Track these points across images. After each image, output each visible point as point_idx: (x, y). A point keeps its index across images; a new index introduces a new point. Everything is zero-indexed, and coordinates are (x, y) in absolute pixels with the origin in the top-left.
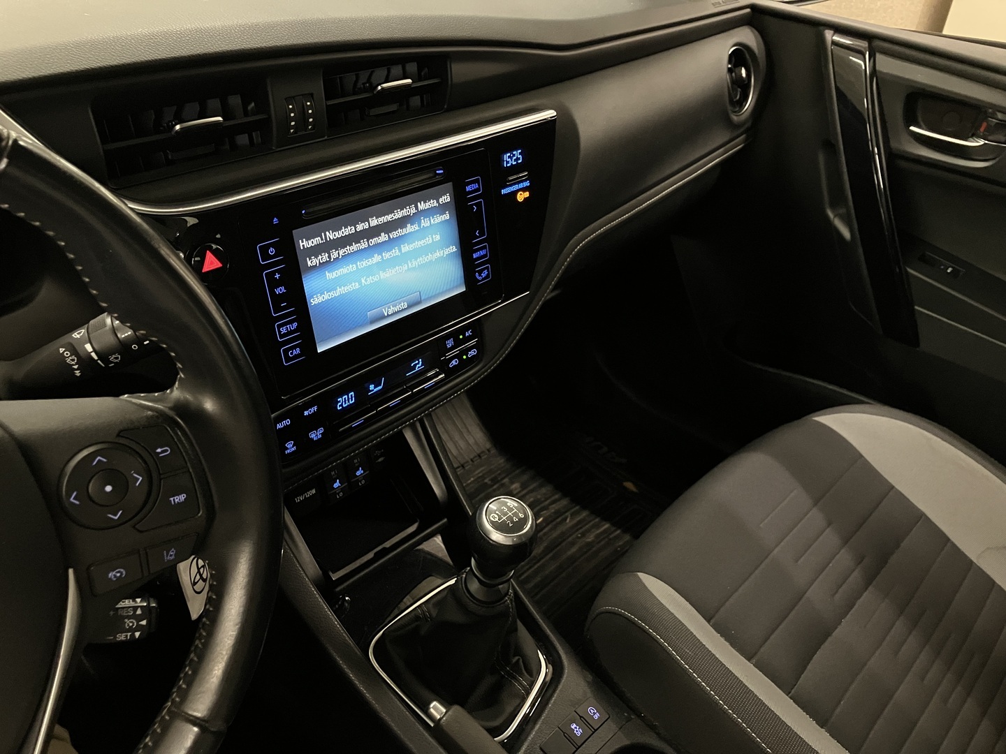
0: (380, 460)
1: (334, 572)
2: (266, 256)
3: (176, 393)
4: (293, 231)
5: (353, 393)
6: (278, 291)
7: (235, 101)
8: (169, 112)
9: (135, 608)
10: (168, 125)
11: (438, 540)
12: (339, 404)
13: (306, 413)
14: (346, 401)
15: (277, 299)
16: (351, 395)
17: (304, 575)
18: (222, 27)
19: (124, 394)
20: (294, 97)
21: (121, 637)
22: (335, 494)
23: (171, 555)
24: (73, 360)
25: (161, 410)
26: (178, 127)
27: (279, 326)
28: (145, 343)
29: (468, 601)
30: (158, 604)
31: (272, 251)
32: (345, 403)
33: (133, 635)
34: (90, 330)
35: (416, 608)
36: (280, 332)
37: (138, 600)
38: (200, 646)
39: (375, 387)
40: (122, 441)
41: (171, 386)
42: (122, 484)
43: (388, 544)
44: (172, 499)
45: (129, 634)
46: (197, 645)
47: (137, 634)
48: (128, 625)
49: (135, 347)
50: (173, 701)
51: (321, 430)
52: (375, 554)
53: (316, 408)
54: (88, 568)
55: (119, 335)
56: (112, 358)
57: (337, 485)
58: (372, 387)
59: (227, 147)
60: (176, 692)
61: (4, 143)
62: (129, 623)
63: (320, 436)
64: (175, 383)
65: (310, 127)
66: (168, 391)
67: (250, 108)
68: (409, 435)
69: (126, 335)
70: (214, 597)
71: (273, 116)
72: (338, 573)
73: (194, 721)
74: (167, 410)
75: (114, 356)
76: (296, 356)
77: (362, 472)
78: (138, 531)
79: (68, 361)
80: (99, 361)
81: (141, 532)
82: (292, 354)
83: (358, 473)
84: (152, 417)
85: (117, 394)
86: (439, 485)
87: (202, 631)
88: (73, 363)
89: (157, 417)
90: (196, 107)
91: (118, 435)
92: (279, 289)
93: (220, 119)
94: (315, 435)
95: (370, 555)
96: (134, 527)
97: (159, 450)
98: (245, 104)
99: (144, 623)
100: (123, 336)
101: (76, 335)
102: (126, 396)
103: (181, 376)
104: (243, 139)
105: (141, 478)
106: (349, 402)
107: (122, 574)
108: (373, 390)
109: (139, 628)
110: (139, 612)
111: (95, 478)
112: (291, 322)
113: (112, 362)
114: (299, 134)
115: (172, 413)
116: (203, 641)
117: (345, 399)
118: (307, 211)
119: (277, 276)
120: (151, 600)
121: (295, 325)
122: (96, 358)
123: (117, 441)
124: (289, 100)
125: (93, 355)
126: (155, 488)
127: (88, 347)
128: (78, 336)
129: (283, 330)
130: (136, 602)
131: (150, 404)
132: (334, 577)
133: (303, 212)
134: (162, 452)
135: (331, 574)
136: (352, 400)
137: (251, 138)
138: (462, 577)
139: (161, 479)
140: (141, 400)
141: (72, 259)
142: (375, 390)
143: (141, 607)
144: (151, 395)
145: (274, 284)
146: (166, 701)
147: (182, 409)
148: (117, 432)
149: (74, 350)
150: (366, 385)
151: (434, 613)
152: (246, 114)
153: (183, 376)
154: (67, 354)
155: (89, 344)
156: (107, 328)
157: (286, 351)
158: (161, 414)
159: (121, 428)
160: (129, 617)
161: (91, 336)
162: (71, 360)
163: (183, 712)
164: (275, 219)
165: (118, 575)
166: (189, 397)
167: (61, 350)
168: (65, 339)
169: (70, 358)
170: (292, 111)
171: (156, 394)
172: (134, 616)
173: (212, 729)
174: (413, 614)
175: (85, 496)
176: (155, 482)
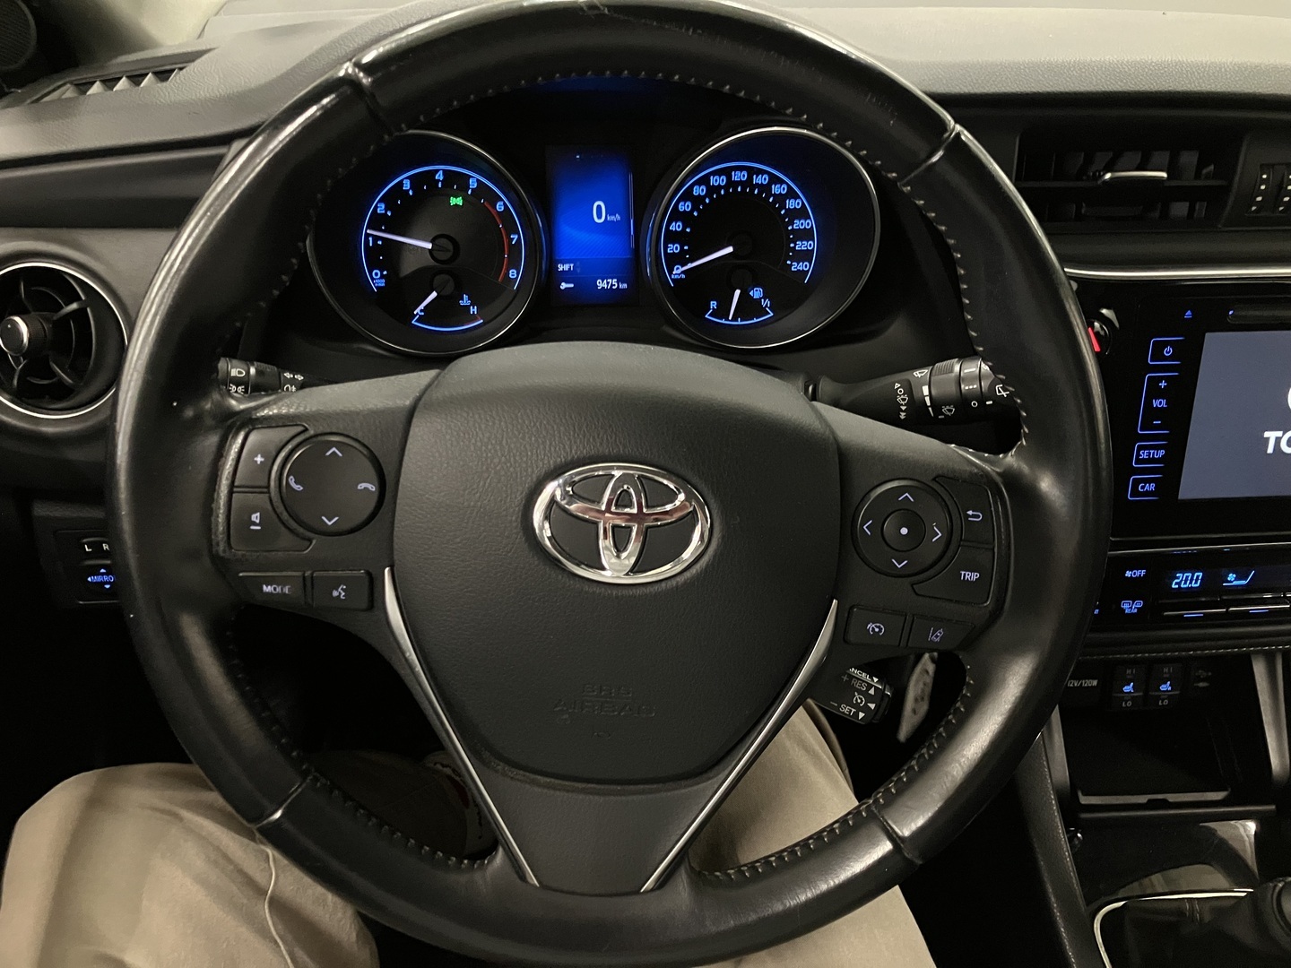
0: (1201, 684)
1: (1086, 794)
2: (1158, 355)
3: (1010, 459)
4: (1207, 335)
5: (1201, 574)
6: (1155, 403)
7: (1189, 159)
8: (1102, 158)
9: (870, 686)
10: (1094, 174)
11: (1252, 826)
12: (1178, 581)
13: (1128, 574)
14: (1186, 580)
15: (1151, 413)
16: (1198, 577)
17: (1047, 773)
18: (1212, 63)
19: (952, 443)
20: (1273, 165)
21: (845, 709)
22: (1122, 699)
23: (937, 636)
24: (904, 400)
25: (988, 472)
26: (1108, 176)
27: (1140, 448)
28: (988, 403)
29: (1274, 920)
30: (893, 694)
31: (1168, 351)
32: (1185, 583)
33: (856, 714)
34: (934, 372)
35: (1183, 899)
36: (1138, 455)
37: (876, 680)
38: (926, 756)
39: (1236, 579)
40: (935, 486)
41: (1006, 451)
42: (919, 532)
43: (1172, 798)
44: (963, 573)
45: (853, 710)
46: (923, 754)
47: (861, 715)
48: (856, 700)
49: (974, 404)
50: (876, 801)
51: (1139, 604)
52: (1149, 800)
53: (1143, 572)
54: (851, 608)
55: (962, 386)
56: (944, 409)
57: (1128, 689)
58: (1231, 577)
59: (1157, 214)
60: (883, 793)
61: (946, 135)
62: (858, 698)
63: (1136, 611)
64: (1011, 449)
65: (1281, 208)
66: (1001, 456)
67: (1204, 171)
68: (1259, 669)
69: (971, 387)
70: (962, 709)
71: (1235, 185)
72: (1090, 798)
73: (892, 836)
74: (994, 475)
75: (948, 407)
76: (1147, 493)
77: (1170, 689)
78: (915, 591)
79: (899, 399)
80: (930, 409)
81: (917, 594)
82: (1143, 487)
83: (1163, 688)
84: (976, 474)
85: (946, 440)
86: (1281, 756)
87: (934, 741)
88: (903, 403)
89: (981, 475)
90: (1137, 157)
91: (934, 479)
92: (1158, 401)
93: (1164, 175)
94: (1129, 607)
95: (1143, 799)
96: (912, 586)
97: (970, 513)
98: (1201, 164)
99: (872, 706)
100: (967, 388)
101: (917, 374)
102: (953, 445)
103: (1022, 443)
104: (1180, 209)
105: (940, 535)
106: (1191, 583)
107: (881, 629)
108: (1231, 582)
109: (866, 709)
110: (872, 692)
111: (896, 513)
112: (1157, 448)
113: (943, 414)
114: (1262, 214)
115: (998, 479)
116: (931, 752)
117: (1187, 577)
118: (1237, 313)
119: (1163, 384)
120: (887, 687)
121: (1162, 453)
122: (929, 404)
123: (931, 485)
124: (1264, 167)
125: (927, 399)
126: (949, 554)
127: (925, 390)
128: (919, 376)
129: (1144, 454)
130: (873, 680)
131: (977, 461)
132: (1084, 800)
133: (1231, 313)
134: (973, 516)
135: (1080, 794)
136: (1196, 583)
137: (1192, 209)
138: (1276, 886)
139: (959, 546)
140: (969, 455)
141: (961, 275)
142: (1236, 583)
143: (876, 688)
144: (981, 453)
145: (1155, 392)
146: (869, 797)
147: (1011, 478)
148: (934, 475)
149: (909, 390)
150: (1223, 571)
151: (1207, 918)
152: (1198, 176)
153: (1024, 443)
154: (901, 391)
155: (927, 387)
156: (953, 375)
157: (1136, 482)
158: (986, 475)
159: (940, 472)
160: (860, 692)
161: (932, 378)
162: (902, 399)
163: (883, 817)
164: (1189, 313)
165: (877, 630)
166: (1025, 468)
167: (897, 385)
168: (905, 376)
169: (902, 397)
170: (1263, 182)
171: (986, 455)
172: (865, 694)
173: (906, 854)
174: (1176, 905)
175: (878, 528)
176: (952, 547)
